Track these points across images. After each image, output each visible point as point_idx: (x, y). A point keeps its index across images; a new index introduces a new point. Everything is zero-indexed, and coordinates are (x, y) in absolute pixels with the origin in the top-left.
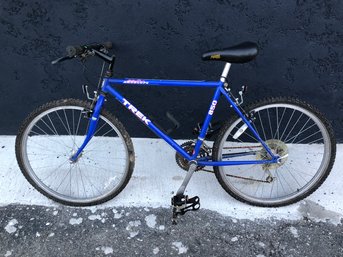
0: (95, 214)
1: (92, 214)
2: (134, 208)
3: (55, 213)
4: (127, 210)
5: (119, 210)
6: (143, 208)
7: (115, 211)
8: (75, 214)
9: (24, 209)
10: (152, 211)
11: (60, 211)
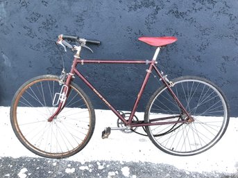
0: (84, 165)
2: (112, 162)
4: (107, 163)
5: (101, 163)
6: (118, 162)
7: (98, 163)
8: (69, 165)
9: (32, 161)
11: (58, 163)
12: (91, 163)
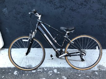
12: (42, 68)
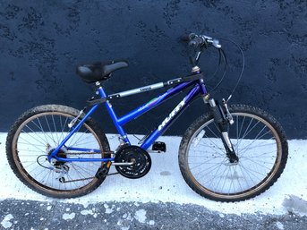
0: (87, 209)
1: (84, 209)
2: (124, 203)
3: (49, 208)
4: (117, 204)
5: (110, 204)
6: (132, 203)
7: (106, 206)
8: (68, 209)
9: (20, 204)
10: (141, 206)
11: (53, 206)
12: (96, 205)
